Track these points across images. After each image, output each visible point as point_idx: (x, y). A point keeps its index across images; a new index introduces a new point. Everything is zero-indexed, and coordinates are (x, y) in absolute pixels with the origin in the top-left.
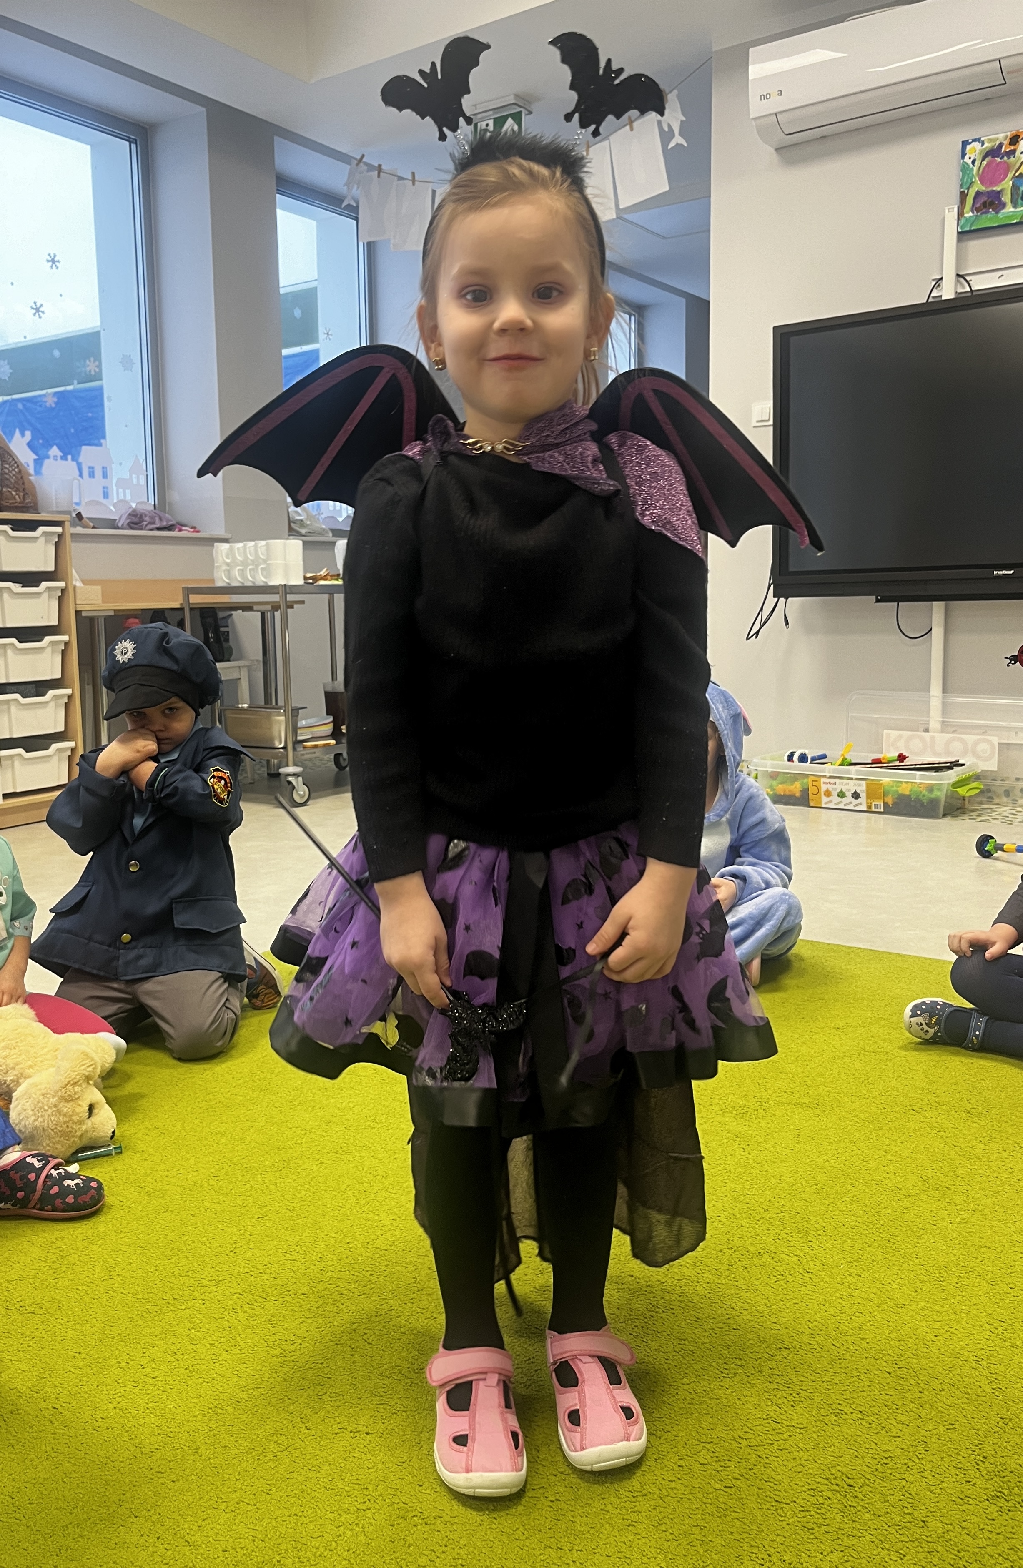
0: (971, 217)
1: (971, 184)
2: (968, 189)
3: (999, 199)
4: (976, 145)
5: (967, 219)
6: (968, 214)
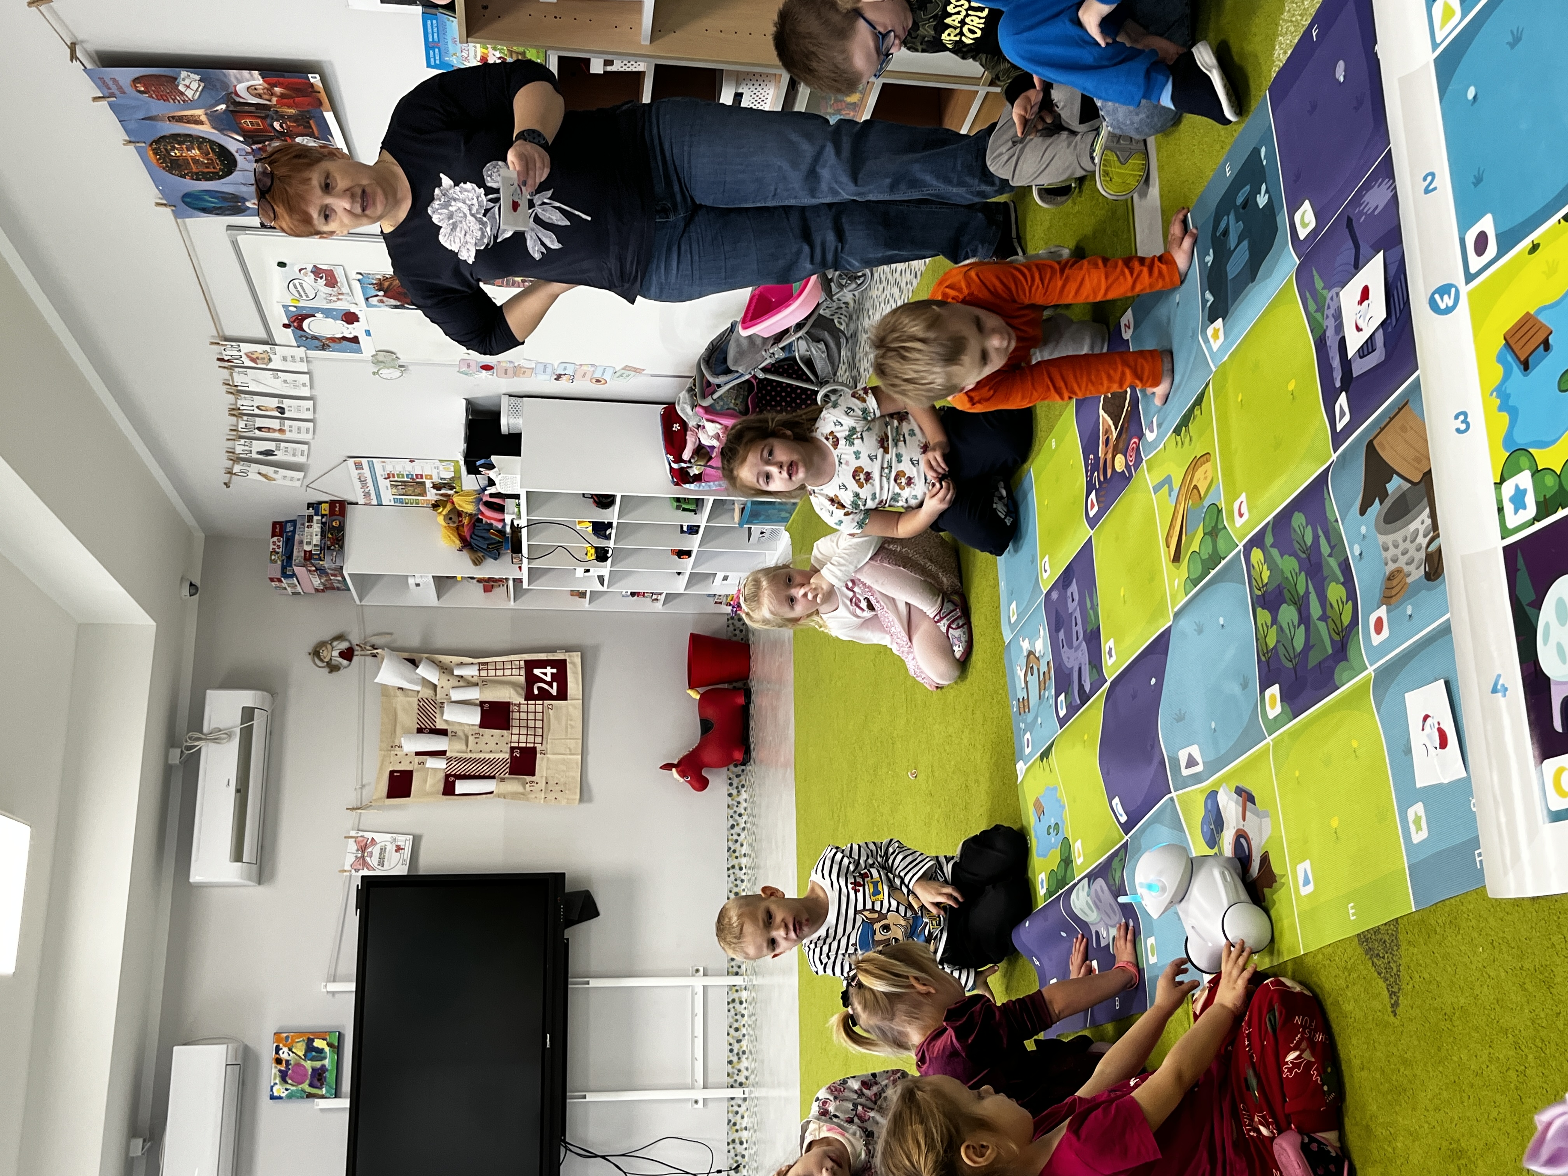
2: (305, 1092)
3: (318, 1069)
4: (275, 1089)
5: (327, 1091)
6: (324, 1091)
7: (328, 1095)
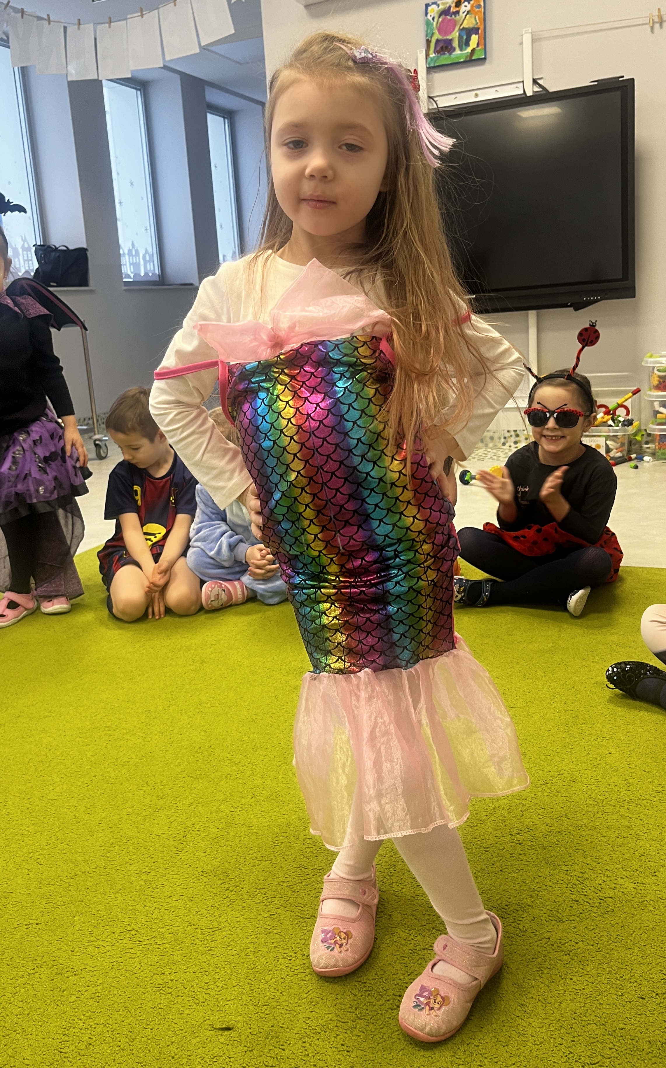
0: (434, 57)
1: (433, 34)
2: (431, 38)
3: (451, 45)
4: (434, 6)
5: (432, 59)
6: (432, 55)
7: (429, 60)
